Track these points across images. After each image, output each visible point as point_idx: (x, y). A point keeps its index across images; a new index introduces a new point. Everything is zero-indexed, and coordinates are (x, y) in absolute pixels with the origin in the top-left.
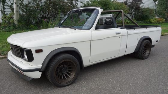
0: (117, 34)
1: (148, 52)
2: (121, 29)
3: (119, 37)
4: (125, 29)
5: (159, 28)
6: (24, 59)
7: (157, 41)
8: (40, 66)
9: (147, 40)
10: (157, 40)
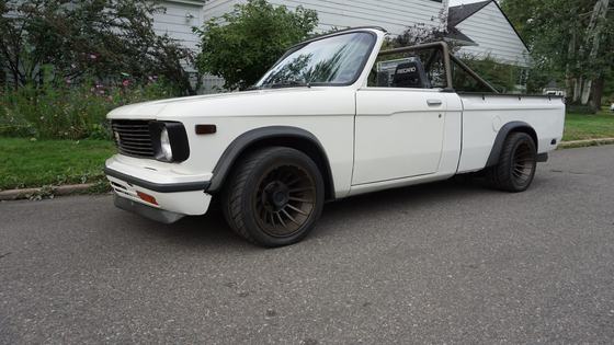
0: (431, 104)
1: (527, 172)
2: (441, 92)
3: (438, 114)
4: (455, 95)
5: (558, 103)
6: (159, 156)
7: (553, 142)
8: (206, 175)
10: (554, 137)
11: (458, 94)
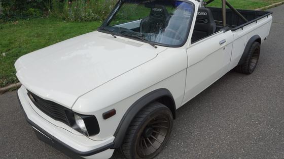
0: (221, 44)
2: (224, 32)
3: (223, 48)
5: (270, 17)
6: (75, 127)
8: (111, 139)
10: (266, 37)
11: (232, 30)
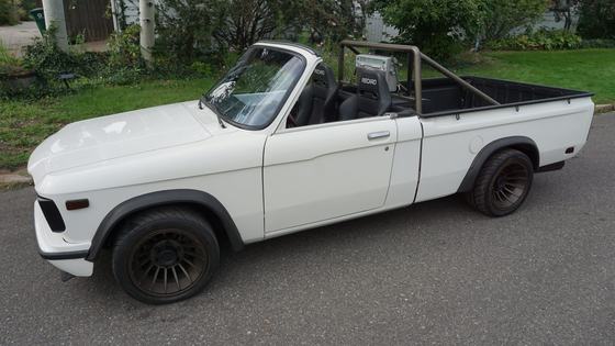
0: (371, 139)
2: (392, 118)
3: (384, 147)
7: (570, 150)
9: (512, 152)
10: (571, 146)
11: (420, 117)
